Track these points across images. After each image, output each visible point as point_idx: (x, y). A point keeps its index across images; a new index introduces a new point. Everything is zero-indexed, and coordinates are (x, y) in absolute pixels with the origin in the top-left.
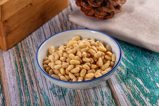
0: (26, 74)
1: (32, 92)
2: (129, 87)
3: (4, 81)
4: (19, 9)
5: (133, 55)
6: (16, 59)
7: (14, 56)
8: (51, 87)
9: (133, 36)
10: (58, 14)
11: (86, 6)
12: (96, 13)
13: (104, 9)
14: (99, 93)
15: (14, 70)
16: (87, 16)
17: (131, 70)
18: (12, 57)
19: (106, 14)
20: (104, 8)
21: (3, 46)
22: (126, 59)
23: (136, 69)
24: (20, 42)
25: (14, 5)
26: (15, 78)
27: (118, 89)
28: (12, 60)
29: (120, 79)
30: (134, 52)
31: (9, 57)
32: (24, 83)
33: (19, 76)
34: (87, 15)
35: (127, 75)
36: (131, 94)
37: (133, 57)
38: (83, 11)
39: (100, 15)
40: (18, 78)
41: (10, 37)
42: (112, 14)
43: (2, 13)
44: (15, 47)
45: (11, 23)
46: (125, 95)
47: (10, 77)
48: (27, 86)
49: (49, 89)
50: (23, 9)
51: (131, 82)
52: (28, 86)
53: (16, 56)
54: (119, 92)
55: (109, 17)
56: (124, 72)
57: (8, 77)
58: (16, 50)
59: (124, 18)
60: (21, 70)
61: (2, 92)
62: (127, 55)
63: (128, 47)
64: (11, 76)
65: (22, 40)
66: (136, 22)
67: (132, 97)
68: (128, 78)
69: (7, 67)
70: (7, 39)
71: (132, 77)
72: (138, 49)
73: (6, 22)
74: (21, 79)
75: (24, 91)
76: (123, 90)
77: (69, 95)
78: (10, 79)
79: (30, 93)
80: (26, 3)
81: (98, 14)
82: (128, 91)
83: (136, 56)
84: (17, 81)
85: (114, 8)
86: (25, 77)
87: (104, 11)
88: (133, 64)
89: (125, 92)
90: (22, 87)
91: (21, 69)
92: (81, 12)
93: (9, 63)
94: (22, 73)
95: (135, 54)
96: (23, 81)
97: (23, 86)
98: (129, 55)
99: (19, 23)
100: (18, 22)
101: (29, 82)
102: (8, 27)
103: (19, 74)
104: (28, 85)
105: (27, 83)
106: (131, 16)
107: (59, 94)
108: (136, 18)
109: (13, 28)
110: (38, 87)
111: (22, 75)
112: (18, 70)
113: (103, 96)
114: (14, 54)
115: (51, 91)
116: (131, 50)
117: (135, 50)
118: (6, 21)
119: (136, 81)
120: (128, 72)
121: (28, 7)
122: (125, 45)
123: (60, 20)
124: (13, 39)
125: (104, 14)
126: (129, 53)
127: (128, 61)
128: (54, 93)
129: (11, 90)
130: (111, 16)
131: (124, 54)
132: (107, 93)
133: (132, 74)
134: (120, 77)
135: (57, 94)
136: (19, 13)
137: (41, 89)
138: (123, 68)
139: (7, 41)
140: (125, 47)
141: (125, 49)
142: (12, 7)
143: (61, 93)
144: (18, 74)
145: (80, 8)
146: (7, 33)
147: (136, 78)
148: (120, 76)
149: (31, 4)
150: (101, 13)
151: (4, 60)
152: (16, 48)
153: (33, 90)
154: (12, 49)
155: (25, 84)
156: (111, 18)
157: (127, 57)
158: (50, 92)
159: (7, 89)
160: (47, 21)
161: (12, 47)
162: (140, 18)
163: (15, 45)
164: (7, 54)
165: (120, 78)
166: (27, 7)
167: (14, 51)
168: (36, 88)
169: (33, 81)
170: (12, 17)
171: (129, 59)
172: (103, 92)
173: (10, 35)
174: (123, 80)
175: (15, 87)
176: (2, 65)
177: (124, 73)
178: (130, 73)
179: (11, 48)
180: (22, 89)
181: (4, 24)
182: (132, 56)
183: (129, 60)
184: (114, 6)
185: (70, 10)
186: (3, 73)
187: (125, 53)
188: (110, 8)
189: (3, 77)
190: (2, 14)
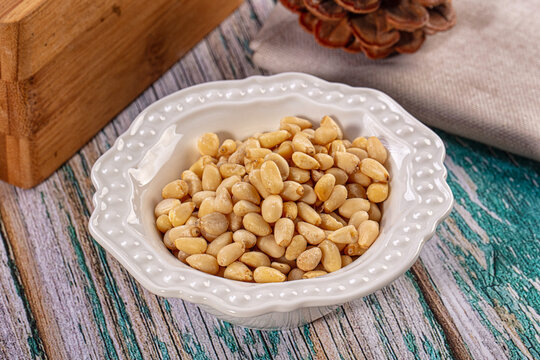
0: (117, 278)
1: (150, 347)
2: (507, 316)
3: (39, 305)
4: (76, 30)
5: (508, 192)
6: (74, 222)
7: (61, 208)
8: (218, 325)
9: (505, 121)
10: (206, 36)
11: (323, 10)
12: (362, 36)
13: (390, 21)
14: (401, 342)
15: (71, 264)
16: (327, 48)
17: (507, 248)
18: (54, 211)
19: (397, 40)
20: (391, 18)
21: (20, 171)
22: (485, 209)
23: (529, 247)
24: (79, 152)
25: (61, 19)
26: (80, 292)
27: (469, 325)
28: (59, 226)
29: (471, 285)
30: (511, 179)
31: (45, 214)
32: (117, 311)
33: (93, 286)
34: (324, 42)
35: (494, 268)
36: (519, 343)
37: (509, 201)
38: (308, 27)
39: (376, 44)
40: (90, 295)
41: (45, 139)
42: (418, 35)
43: (18, 51)
44: (61, 173)
45: (49, 85)
46: (499, 348)
47: (60, 291)
48: (131, 325)
49: (212, 334)
50: (88, 30)
51: (514, 294)
52: (133, 323)
53: (69, 207)
54: (475, 333)
55: (407, 47)
56: (482, 259)
57: (52, 292)
58: (68, 186)
59: (463, 48)
60: (98, 263)
61: (39, 350)
62: (488, 191)
63: (486, 161)
64: (65, 287)
65: (83, 147)
66: (510, 63)
67: (525, 351)
68: (500, 281)
69: (42, 250)
70: (36, 147)
71: (516, 276)
72: (525, 169)
73: (32, 83)
74: (102, 298)
75: (121, 344)
76: (488, 325)
77: (290, 353)
78: (62, 297)
79: (143, 351)
80: (99, 7)
81: (369, 37)
82: (506, 331)
83: (521, 197)
84: (87, 306)
85: (427, 16)
86: (115, 289)
87: (389, 28)
88: (513, 228)
89: (496, 334)
90: (110, 327)
91: (97, 259)
92: (300, 30)
93: (49, 235)
94: (101, 274)
95: (516, 189)
96: (110, 306)
97: (115, 323)
98: (494, 190)
99: (76, 82)
100: (71, 81)
101: (134, 306)
102: (40, 99)
103: (94, 278)
104: (132, 318)
105: (128, 310)
106: (485, 39)
107: (254, 352)
108: (507, 46)
109: (55, 105)
110: (172, 327)
111: (104, 281)
112: (88, 263)
113: (415, 351)
114: (63, 199)
115: (223, 342)
116: (499, 173)
117: (516, 173)
118: (32, 80)
119: (530, 290)
120: (498, 257)
121: (106, 21)
122: (476, 155)
123: (217, 61)
124: (53, 146)
125: (389, 37)
126: (495, 186)
127: (493, 214)
128: (234, 346)
129: (72, 340)
130: (415, 44)
131: (476, 188)
132: (432, 341)
133: (515, 264)
134: (472, 278)
135: (247, 351)
136: (78, 46)
137: (184, 332)
138: (480, 244)
139: (33, 153)
140: (477, 162)
141: (476, 169)
142: (55, 24)
143: (260, 345)
144: (90, 278)
145: (295, 16)
146: (35, 123)
147: (531, 280)
148: (469, 273)
149: (116, 9)
150: (379, 33)
151: (29, 225)
152: (66, 178)
153: (154, 339)
154: (51, 180)
155: (119, 317)
156: (413, 51)
157: (489, 200)
158: (216, 344)
159: (58, 336)
160: (170, 68)
161: (52, 175)
162: (521, 47)
163: (61, 167)
164: (35, 203)
165: (469, 282)
166: (102, 20)
167: (61, 188)
168: (165, 328)
169: (149, 305)
170: (53, 61)
171: (496, 209)
172: (413, 338)
173: (45, 129)
174: (484, 289)
175: (84, 329)
176: (22, 246)
177: (482, 262)
178: (504, 262)
179: (47, 179)
180: (112, 336)
181: (25, 89)
182: (506, 197)
183: (497, 213)
184: (428, 9)
185: (250, 23)
186: (30, 277)
187: (479, 185)
188: (412, 16)
189: (34, 293)
190: (21, 55)
